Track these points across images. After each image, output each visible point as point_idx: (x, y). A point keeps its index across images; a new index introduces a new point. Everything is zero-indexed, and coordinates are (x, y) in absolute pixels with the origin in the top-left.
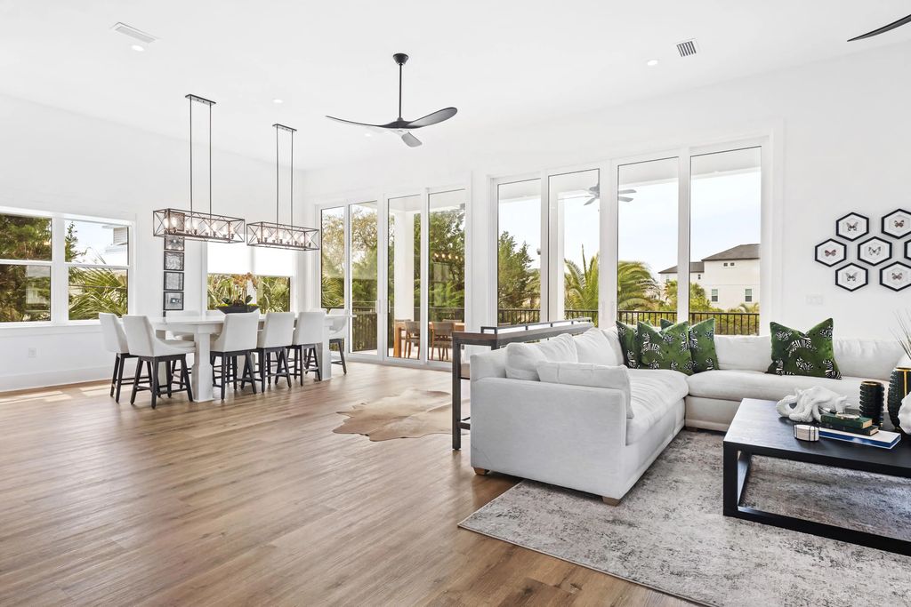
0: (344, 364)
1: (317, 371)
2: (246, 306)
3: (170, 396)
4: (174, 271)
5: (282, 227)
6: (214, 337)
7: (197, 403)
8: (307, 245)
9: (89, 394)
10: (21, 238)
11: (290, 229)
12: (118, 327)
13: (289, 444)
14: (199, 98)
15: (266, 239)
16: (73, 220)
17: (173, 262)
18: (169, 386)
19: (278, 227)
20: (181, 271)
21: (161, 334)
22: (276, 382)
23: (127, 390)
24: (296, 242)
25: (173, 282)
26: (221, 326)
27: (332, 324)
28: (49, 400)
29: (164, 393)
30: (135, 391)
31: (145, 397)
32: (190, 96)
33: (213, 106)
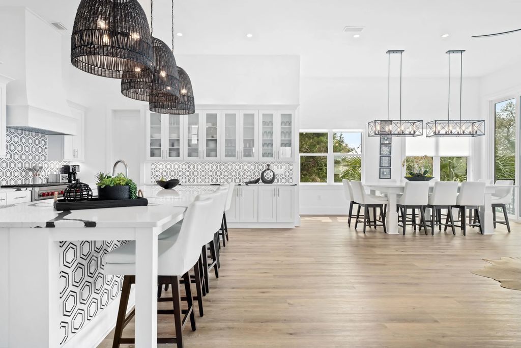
0: (507, 224)
1: (480, 226)
2: (424, 177)
3: (375, 228)
4: (386, 156)
5: (451, 122)
6: (399, 196)
7: (388, 235)
8: (474, 133)
9: (339, 221)
10: (318, 143)
11: (460, 122)
12: (349, 186)
13: (430, 271)
14: (393, 51)
15: (439, 131)
16: (342, 132)
17: (385, 151)
18: (375, 222)
19: (449, 122)
20: (389, 156)
21: (373, 192)
22: (445, 230)
23: (353, 221)
24: (464, 132)
25: (385, 163)
26: (403, 189)
27: (494, 192)
28: (323, 221)
29: (372, 225)
30: (357, 222)
31: (360, 226)
32: (389, 52)
33: (403, 53)
